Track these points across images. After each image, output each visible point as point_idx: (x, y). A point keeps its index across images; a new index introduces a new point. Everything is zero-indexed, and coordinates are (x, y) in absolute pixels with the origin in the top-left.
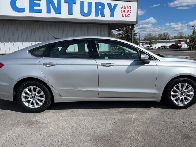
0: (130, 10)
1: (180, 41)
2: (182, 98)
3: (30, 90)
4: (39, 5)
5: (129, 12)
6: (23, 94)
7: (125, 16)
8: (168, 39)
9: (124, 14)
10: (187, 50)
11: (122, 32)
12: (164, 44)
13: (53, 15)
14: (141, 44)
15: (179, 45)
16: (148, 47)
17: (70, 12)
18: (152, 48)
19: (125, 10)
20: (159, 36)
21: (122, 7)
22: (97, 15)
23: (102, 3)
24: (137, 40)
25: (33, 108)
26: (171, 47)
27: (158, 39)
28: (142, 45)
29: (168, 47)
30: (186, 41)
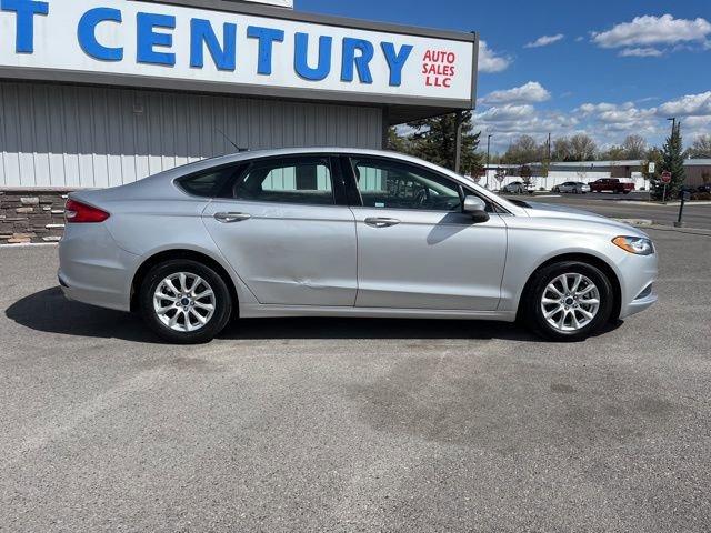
0: (450, 65)
1: (627, 167)
2: (569, 314)
3: (176, 283)
4: (167, 41)
5: (449, 72)
6: (159, 294)
7: (436, 84)
8: (590, 159)
9: (432, 76)
11: (428, 129)
12: (574, 177)
13: (209, 73)
14: (492, 173)
15: (623, 180)
16: (517, 183)
17: (264, 67)
18: (529, 189)
19: (436, 64)
20: (557, 146)
21: (426, 56)
22: (346, 77)
23: (364, 42)
24: (479, 158)
25: (183, 330)
26: (597, 187)
27: (554, 158)
28: (496, 176)
29: (584, 189)
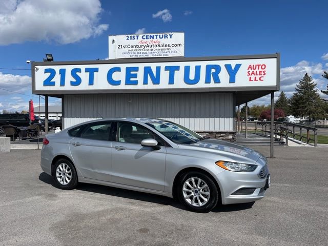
0: (263, 70)
4: (135, 76)
5: (263, 73)
7: (255, 80)
9: (253, 77)
13: (150, 86)
17: (171, 81)
19: (255, 71)
21: (249, 68)
22: (208, 81)
23: (215, 65)
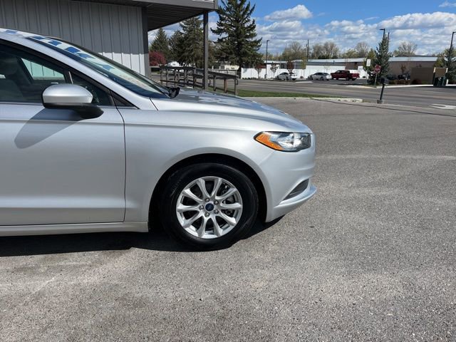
1: (356, 63)
8: (335, 57)
10: (365, 85)
11: (227, 35)
12: (322, 69)
14: (269, 67)
15: (352, 71)
16: (285, 73)
18: (293, 77)
20: (314, 49)
24: (260, 56)
26: (336, 76)
27: (313, 57)
28: (272, 69)
29: (328, 77)
30: (365, 63)
